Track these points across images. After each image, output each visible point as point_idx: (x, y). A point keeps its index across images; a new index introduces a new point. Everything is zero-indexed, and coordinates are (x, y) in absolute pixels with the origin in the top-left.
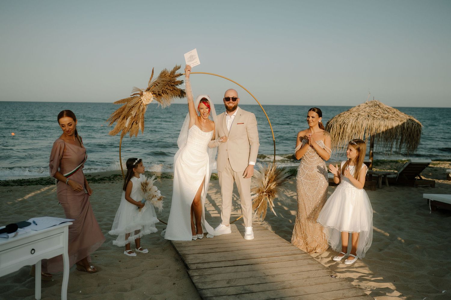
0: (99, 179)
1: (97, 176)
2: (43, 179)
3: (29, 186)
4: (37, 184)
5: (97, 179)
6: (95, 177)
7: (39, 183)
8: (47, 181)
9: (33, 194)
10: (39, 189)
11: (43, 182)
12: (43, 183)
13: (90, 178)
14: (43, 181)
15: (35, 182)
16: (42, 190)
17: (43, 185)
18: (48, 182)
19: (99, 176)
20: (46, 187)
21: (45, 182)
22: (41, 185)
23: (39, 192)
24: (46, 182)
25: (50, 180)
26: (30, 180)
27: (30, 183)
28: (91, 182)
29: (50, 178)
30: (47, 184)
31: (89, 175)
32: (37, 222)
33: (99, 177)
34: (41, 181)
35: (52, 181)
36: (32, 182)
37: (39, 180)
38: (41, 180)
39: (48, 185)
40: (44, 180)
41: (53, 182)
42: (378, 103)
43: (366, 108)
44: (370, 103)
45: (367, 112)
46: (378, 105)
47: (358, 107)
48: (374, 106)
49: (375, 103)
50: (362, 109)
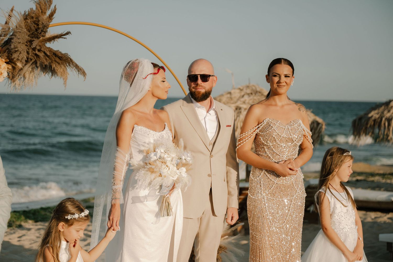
42: (258, 90)
43: (243, 96)
44: (246, 89)
45: (248, 103)
46: (260, 92)
47: (229, 95)
48: (255, 94)
49: (254, 88)
50: (237, 97)
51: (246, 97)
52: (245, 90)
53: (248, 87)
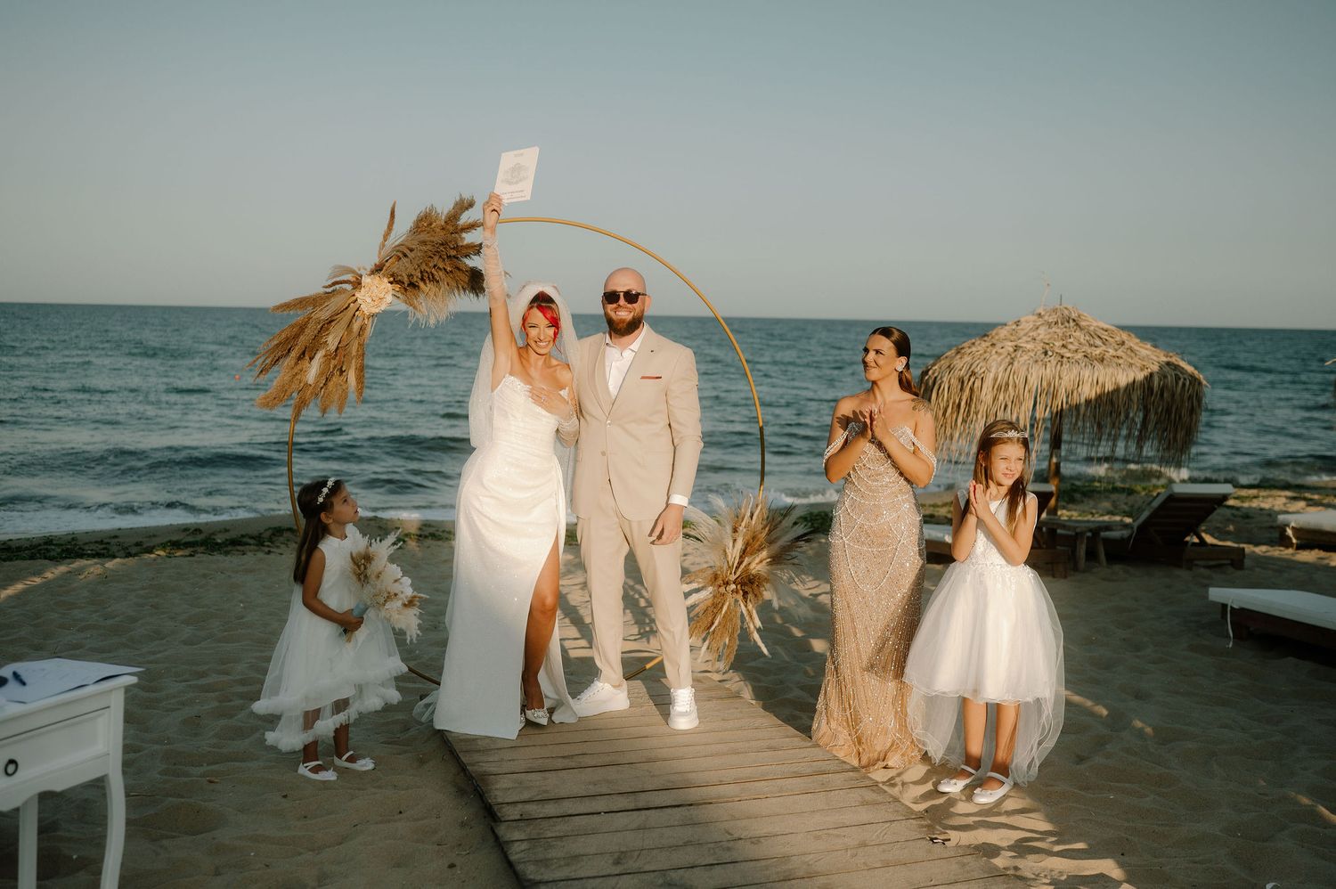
0: (227, 540)
1: (220, 532)
2: (52, 540)
3: (8, 563)
4: (32, 557)
5: (219, 541)
6: (213, 534)
7: (40, 554)
8: (64, 547)
9: (20, 586)
10: (38, 573)
11: (53, 550)
12: (52, 554)
13: (199, 538)
14: (53, 547)
15: (27, 549)
16: (49, 575)
17: (51, 559)
18: (67, 549)
19: (226, 531)
20: (61, 564)
21: (59, 550)
22: (46, 558)
23: (38, 580)
24: (63, 550)
25: (75, 544)
26: (14, 545)
27: (12, 552)
28: (202, 549)
29: (73, 539)
30: (66, 558)
31: (196, 530)
32: (24, 677)
33: (227, 536)
34: (46, 547)
35: (80, 548)
36: (19, 549)
37: (40, 545)
38: (46, 543)
39: (68, 560)
40: (54, 545)
41: (83, 550)
42: (1074, 316)
43: (1037, 328)
44: (1050, 315)
45: (1042, 340)
46: (1074, 320)
47: (1014, 327)
48: (1062, 324)
49: (1066, 312)
50: (1026, 331)
51: (1042, 331)
52: (1046, 318)
53: (1055, 311)
